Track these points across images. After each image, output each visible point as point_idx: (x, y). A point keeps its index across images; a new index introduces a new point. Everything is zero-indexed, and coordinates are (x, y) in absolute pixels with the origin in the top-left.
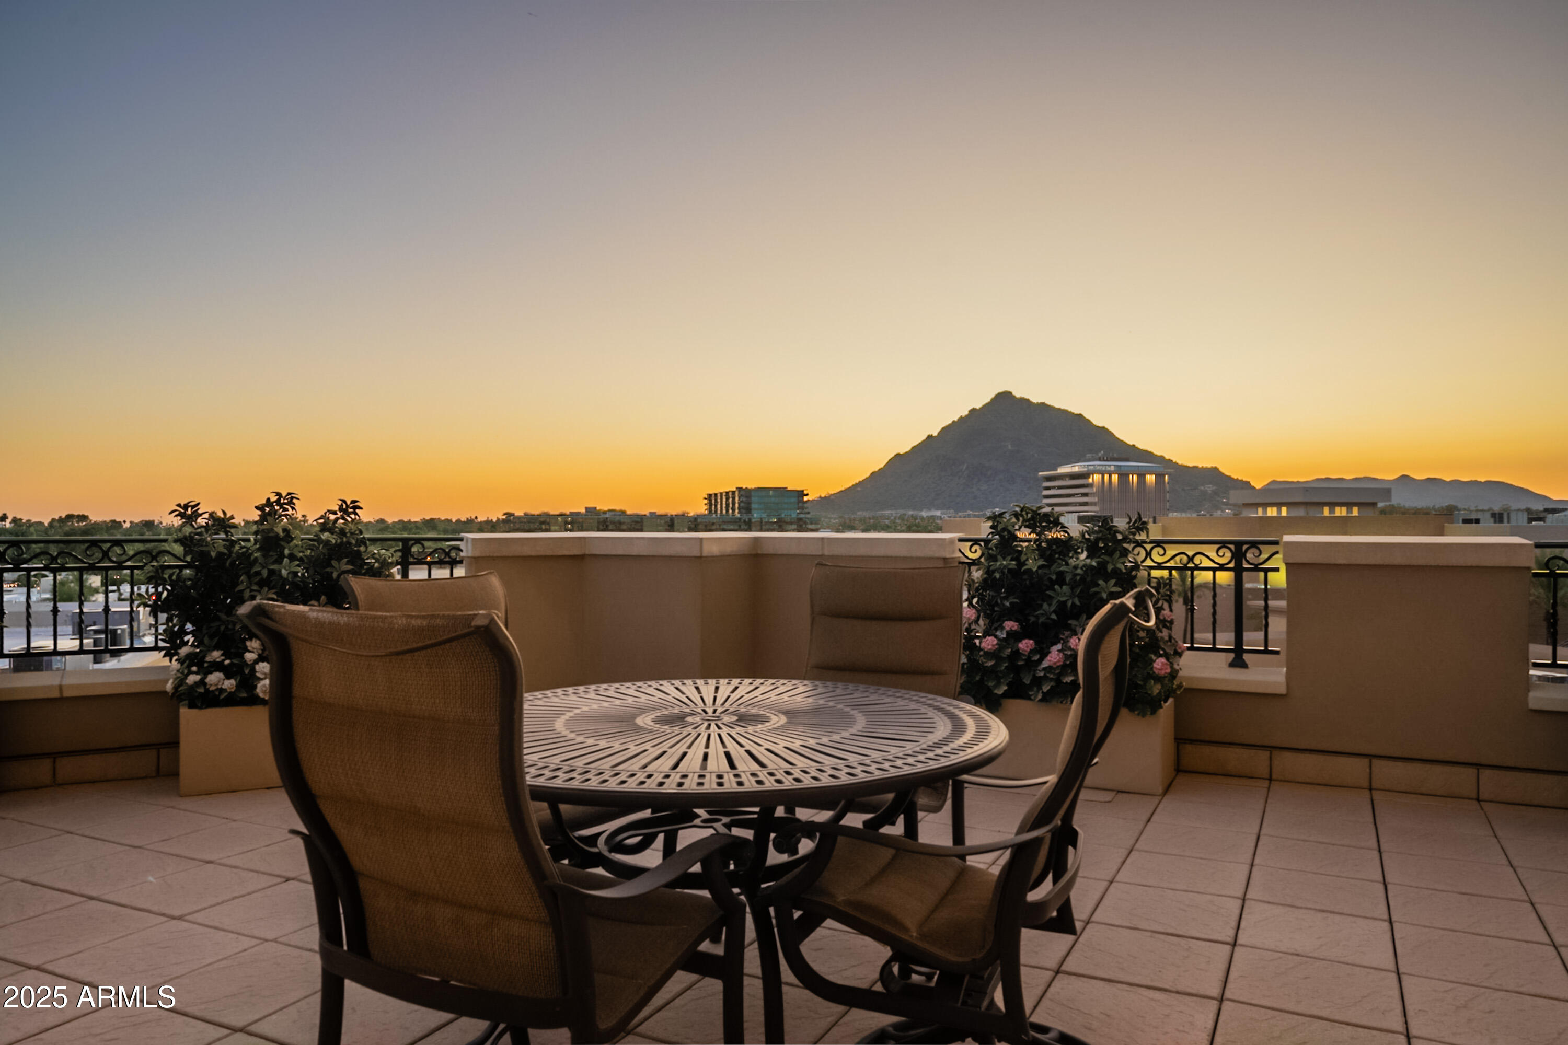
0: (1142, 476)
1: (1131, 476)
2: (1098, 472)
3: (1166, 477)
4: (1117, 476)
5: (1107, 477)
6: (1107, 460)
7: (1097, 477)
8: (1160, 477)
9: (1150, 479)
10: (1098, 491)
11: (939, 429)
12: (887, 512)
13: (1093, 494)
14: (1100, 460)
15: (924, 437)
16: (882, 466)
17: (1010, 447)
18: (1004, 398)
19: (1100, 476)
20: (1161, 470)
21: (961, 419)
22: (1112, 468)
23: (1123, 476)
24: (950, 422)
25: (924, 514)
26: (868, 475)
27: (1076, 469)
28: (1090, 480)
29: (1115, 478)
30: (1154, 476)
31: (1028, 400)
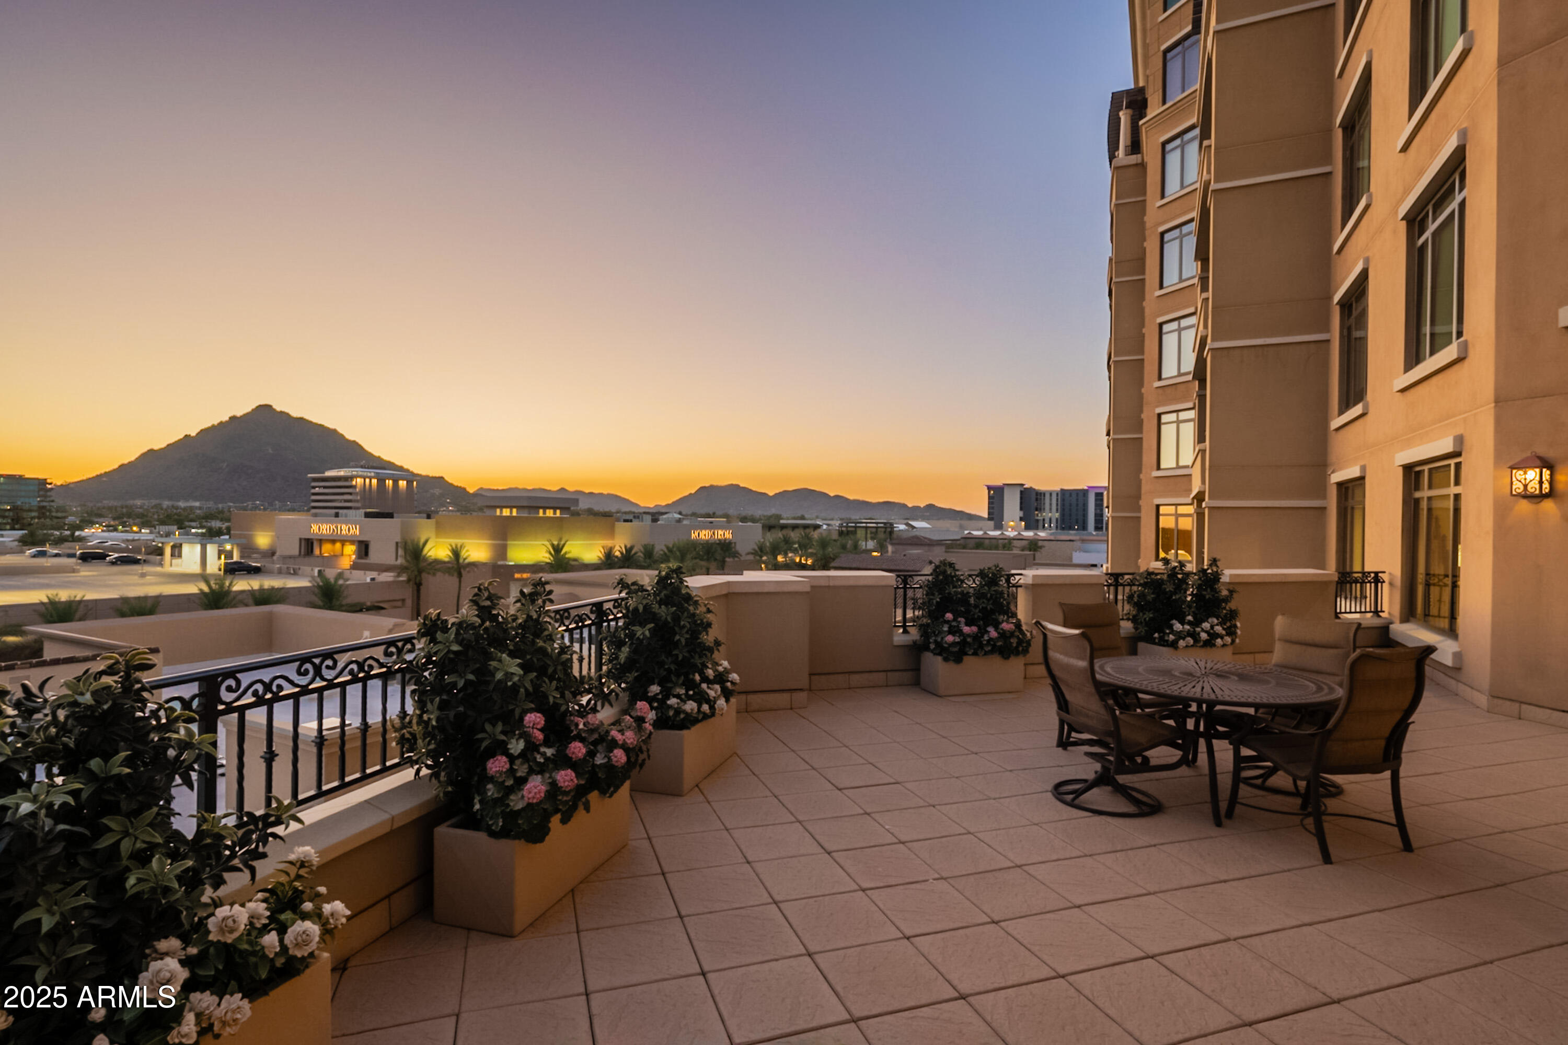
0: (396, 482)
1: (387, 481)
2: (360, 477)
3: (415, 483)
4: (376, 480)
5: (367, 481)
6: (368, 468)
7: (360, 481)
8: (410, 483)
9: (403, 484)
10: (360, 491)
11: (198, 430)
12: (138, 502)
13: (357, 494)
14: (362, 467)
15: (181, 436)
16: (133, 459)
17: (270, 451)
18: (265, 410)
19: (363, 480)
20: (410, 478)
21: (221, 423)
22: (373, 474)
23: (381, 481)
24: (210, 425)
25: (182, 504)
26: (116, 466)
27: (342, 473)
28: (354, 483)
29: (374, 481)
30: (405, 482)
31: (288, 414)
